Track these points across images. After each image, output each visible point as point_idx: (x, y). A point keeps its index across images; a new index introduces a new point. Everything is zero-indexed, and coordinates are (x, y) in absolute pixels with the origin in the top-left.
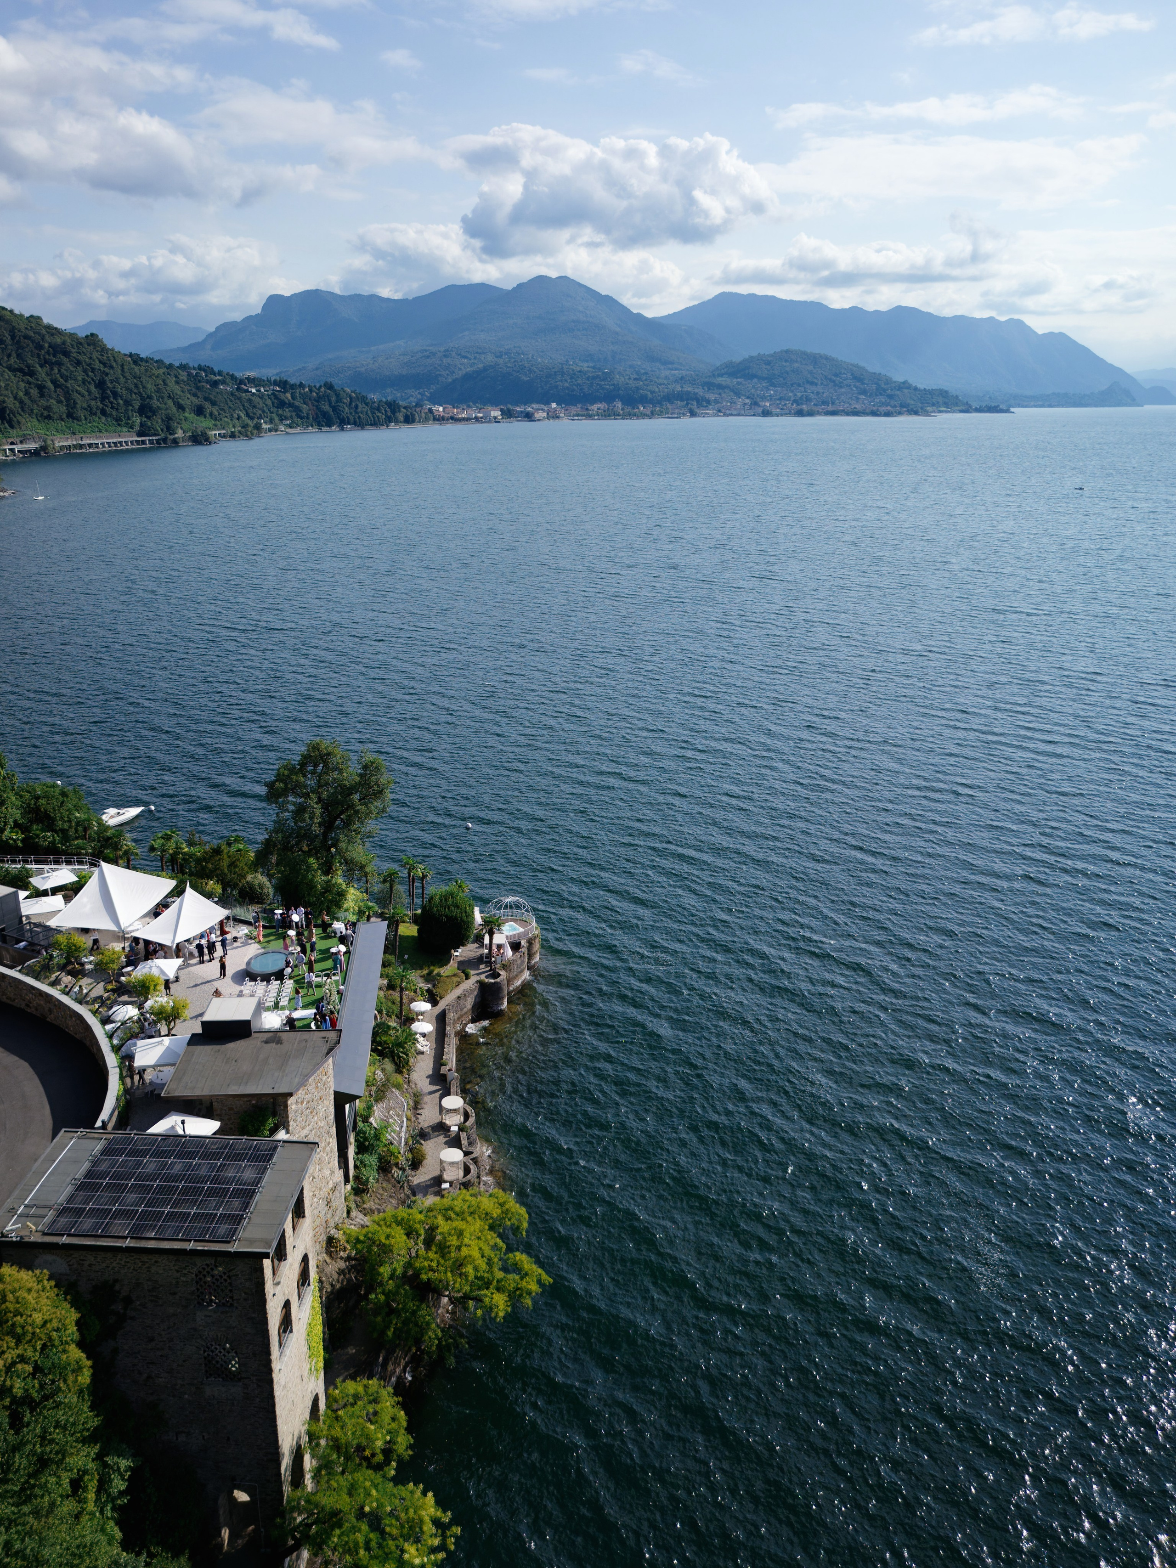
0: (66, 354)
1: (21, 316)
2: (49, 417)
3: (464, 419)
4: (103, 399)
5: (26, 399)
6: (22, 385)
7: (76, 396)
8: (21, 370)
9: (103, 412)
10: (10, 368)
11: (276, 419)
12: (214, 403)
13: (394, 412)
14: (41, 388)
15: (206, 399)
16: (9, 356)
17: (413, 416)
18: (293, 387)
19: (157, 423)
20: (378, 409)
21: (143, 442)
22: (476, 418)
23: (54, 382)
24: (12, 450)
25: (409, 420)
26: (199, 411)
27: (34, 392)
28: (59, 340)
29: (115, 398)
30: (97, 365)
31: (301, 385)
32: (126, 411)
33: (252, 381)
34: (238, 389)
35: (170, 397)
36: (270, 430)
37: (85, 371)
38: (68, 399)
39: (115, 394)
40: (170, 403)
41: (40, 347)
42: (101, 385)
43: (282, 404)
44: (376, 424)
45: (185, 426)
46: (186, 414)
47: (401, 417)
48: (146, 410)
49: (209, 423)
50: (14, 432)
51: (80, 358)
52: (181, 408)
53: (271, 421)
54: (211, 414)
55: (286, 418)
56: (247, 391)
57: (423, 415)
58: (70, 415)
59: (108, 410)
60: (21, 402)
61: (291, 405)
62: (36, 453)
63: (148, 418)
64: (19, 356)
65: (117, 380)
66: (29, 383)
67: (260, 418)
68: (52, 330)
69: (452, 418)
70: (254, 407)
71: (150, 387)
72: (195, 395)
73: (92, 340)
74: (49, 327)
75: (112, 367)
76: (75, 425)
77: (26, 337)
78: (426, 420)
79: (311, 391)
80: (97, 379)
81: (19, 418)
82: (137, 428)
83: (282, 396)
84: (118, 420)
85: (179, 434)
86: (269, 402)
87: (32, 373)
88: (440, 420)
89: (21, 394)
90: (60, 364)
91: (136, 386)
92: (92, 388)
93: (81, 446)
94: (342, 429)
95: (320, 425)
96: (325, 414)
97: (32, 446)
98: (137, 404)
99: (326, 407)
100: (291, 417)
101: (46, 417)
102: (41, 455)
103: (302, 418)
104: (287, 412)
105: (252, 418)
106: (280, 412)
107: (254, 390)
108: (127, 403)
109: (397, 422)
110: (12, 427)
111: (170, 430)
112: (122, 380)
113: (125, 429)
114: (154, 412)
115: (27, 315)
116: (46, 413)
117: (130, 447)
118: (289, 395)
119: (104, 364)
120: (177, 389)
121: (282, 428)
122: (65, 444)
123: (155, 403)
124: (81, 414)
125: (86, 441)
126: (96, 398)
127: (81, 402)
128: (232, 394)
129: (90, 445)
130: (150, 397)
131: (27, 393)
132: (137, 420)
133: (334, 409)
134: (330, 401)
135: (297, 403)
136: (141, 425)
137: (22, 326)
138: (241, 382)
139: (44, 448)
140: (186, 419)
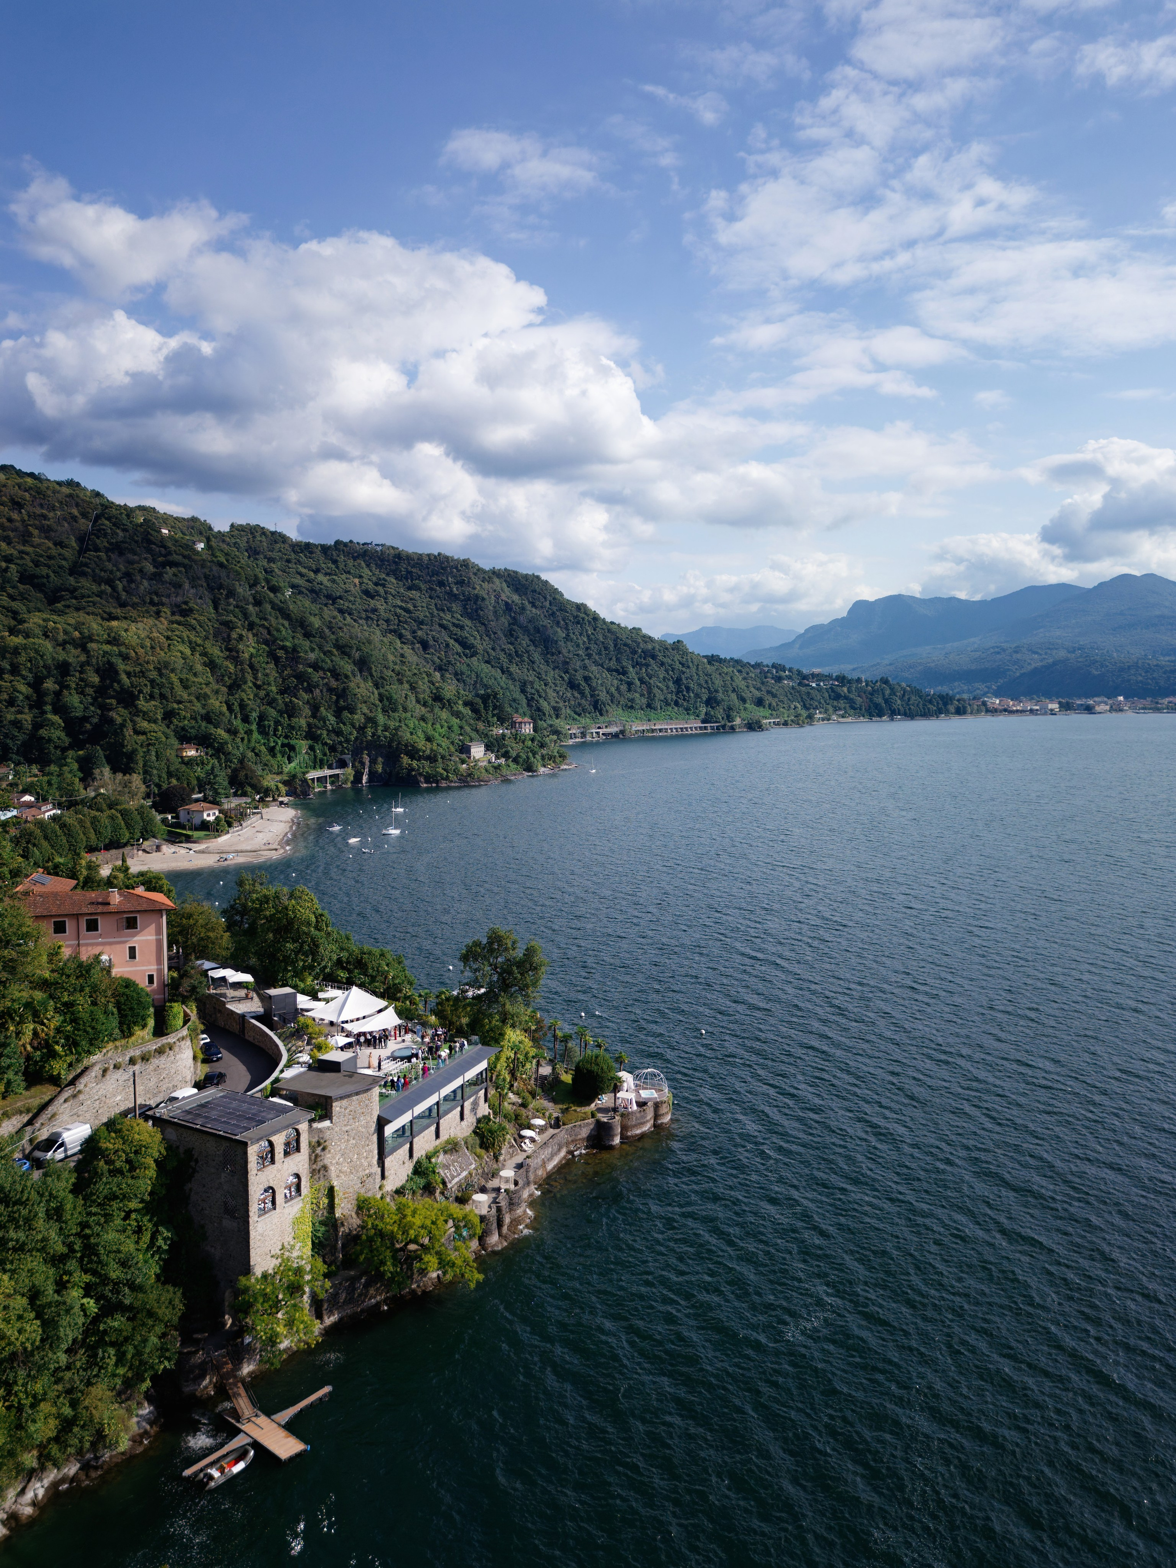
0: (654, 657)
1: (626, 628)
2: (632, 707)
3: (1017, 711)
4: (677, 693)
5: (616, 694)
6: (615, 682)
7: (656, 690)
8: (617, 671)
9: (676, 704)
10: (609, 670)
11: (831, 710)
12: (774, 696)
13: (945, 704)
14: (630, 684)
15: (768, 692)
16: (610, 659)
17: (965, 707)
18: (850, 682)
19: (719, 713)
20: (930, 702)
21: (706, 728)
22: (1031, 711)
23: (641, 680)
24: (597, 733)
25: (960, 711)
26: (760, 702)
27: (624, 687)
28: (650, 647)
29: (688, 692)
30: (678, 666)
31: (859, 680)
32: (696, 702)
33: (813, 675)
34: (800, 684)
35: (734, 690)
36: (823, 720)
37: (667, 671)
38: (649, 693)
39: (688, 689)
40: (734, 696)
41: (634, 652)
42: (678, 682)
43: (838, 697)
44: (926, 714)
45: (744, 714)
46: (747, 705)
47: (952, 708)
48: (711, 702)
49: (767, 712)
50: (601, 719)
51: (665, 660)
52: (743, 700)
53: (826, 711)
54: (770, 705)
55: (840, 709)
56: (808, 685)
57: (975, 707)
58: (649, 706)
59: (680, 701)
60: (612, 695)
61: (846, 698)
62: (616, 736)
63: (713, 708)
64: (618, 660)
65: (691, 678)
66: (621, 680)
67: (816, 708)
68: (648, 639)
69: (1005, 710)
70: (812, 699)
71: (718, 682)
72: (758, 689)
73: (678, 645)
74: (644, 636)
75: (688, 667)
76: (652, 715)
77: (625, 645)
78: (979, 711)
79: (867, 685)
80: (675, 677)
81: (608, 707)
82: (702, 716)
83: (839, 690)
84: (687, 709)
85: (738, 721)
86: (826, 695)
87: (624, 673)
88: (994, 711)
89: (613, 690)
90: (647, 665)
91: (706, 682)
92: (671, 684)
93: (653, 731)
94: (892, 720)
95: (871, 715)
96: (877, 706)
97: (613, 729)
98: (705, 697)
99: (879, 700)
100: (845, 708)
101: (630, 707)
102: (619, 737)
103: (855, 709)
104: (842, 703)
105: (807, 709)
106: (835, 703)
107: (814, 685)
108: (697, 696)
109: (947, 713)
110: (601, 715)
111: (729, 718)
112: (696, 677)
113: (692, 717)
114: (718, 703)
115: (630, 627)
116: (630, 704)
117: (694, 732)
118: (845, 689)
119: (683, 665)
120: (742, 684)
121: (834, 717)
122: (640, 728)
123: (720, 696)
124: (658, 704)
125: (658, 727)
126: (672, 692)
127: (659, 695)
128: (793, 688)
129: (660, 730)
130: (717, 691)
131: (618, 689)
132: (703, 710)
133: (886, 701)
134: (883, 694)
135: (851, 696)
136: (706, 714)
137: (624, 637)
138: (805, 677)
139: (622, 732)
140: (745, 709)
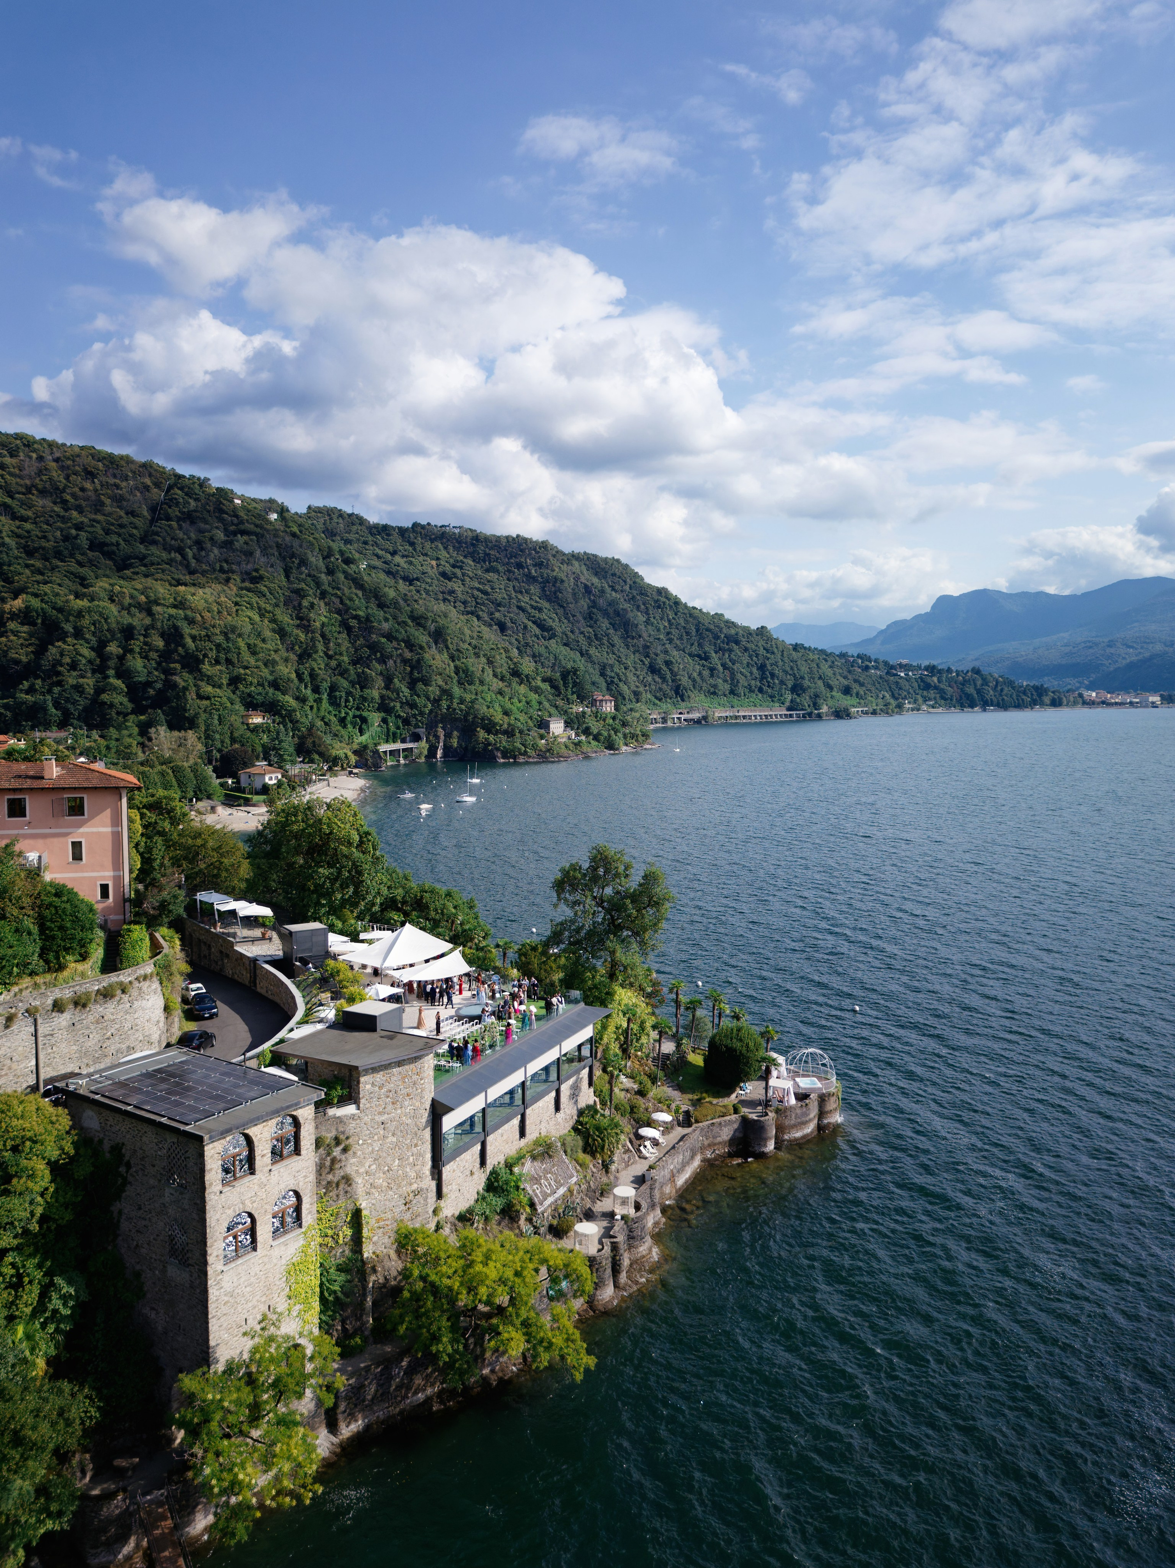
0: (737, 642)
1: (708, 613)
2: (714, 693)
3: (1116, 704)
4: (762, 678)
5: (698, 679)
6: (698, 667)
7: (739, 676)
8: (699, 656)
9: (761, 690)
10: (690, 655)
11: (920, 700)
12: (862, 685)
13: (1040, 695)
14: (712, 670)
15: (856, 681)
16: (692, 645)
17: (1060, 699)
18: (940, 672)
19: (805, 700)
20: (1024, 693)
21: (791, 716)
22: (1131, 703)
23: (724, 665)
24: (679, 719)
25: (1056, 703)
26: (847, 691)
27: (706, 673)
28: (733, 632)
29: (772, 678)
30: (762, 651)
31: (949, 670)
32: (781, 689)
33: (901, 666)
34: (888, 673)
35: (820, 678)
36: (913, 710)
37: (750, 656)
38: (732, 679)
39: (773, 675)
40: (820, 683)
41: (717, 637)
42: (762, 668)
43: (927, 687)
44: (1019, 706)
45: (830, 702)
46: (834, 693)
47: (1047, 700)
48: (797, 689)
49: (855, 701)
50: (683, 704)
51: (748, 645)
52: (830, 688)
53: (915, 701)
54: (857, 694)
55: (930, 699)
56: (896, 675)
57: (1072, 699)
58: (732, 692)
59: (765, 688)
60: (694, 680)
61: (936, 688)
62: (698, 722)
63: (799, 695)
64: (700, 645)
65: (776, 664)
66: (703, 666)
67: (905, 698)
68: (730, 624)
69: (1103, 703)
70: (900, 689)
71: (804, 669)
72: (845, 678)
73: (762, 631)
74: (728, 622)
75: (773, 653)
76: (735, 701)
77: (708, 630)
78: (1075, 704)
79: (958, 675)
80: (759, 663)
81: (690, 693)
82: (787, 704)
83: (929, 680)
84: (772, 697)
85: (824, 709)
86: (915, 685)
87: (707, 658)
88: (1091, 704)
89: (695, 675)
90: (731, 651)
91: (792, 668)
92: (755, 670)
93: (736, 717)
94: (985, 710)
95: (962, 706)
96: (968, 696)
97: (696, 715)
98: (790, 684)
99: (970, 690)
100: (935, 699)
101: (713, 693)
102: (702, 722)
103: (945, 699)
104: (932, 693)
105: (897, 699)
106: (925, 693)
107: (902, 674)
108: (782, 683)
109: (1042, 704)
110: (683, 700)
111: (816, 706)
112: (781, 663)
113: (777, 704)
114: (804, 690)
115: (712, 613)
116: (712, 690)
117: (779, 719)
118: (935, 679)
119: (767, 651)
120: (829, 672)
121: (924, 707)
122: (724, 715)
123: (806, 683)
124: (741, 691)
125: (741, 714)
126: (756, 679)
127: (743, 681)
128: (881, 677)
129: (744, 717)
130: (802, 678)
131: (700, 674)
132: (789, 697)
133: (979, 692)
134: (975, 685)
135: (942, 686)
136: (792, 701)
137: (706, 622)
138: (893, 667)
139: (705, 718)
140: (832, 697)
